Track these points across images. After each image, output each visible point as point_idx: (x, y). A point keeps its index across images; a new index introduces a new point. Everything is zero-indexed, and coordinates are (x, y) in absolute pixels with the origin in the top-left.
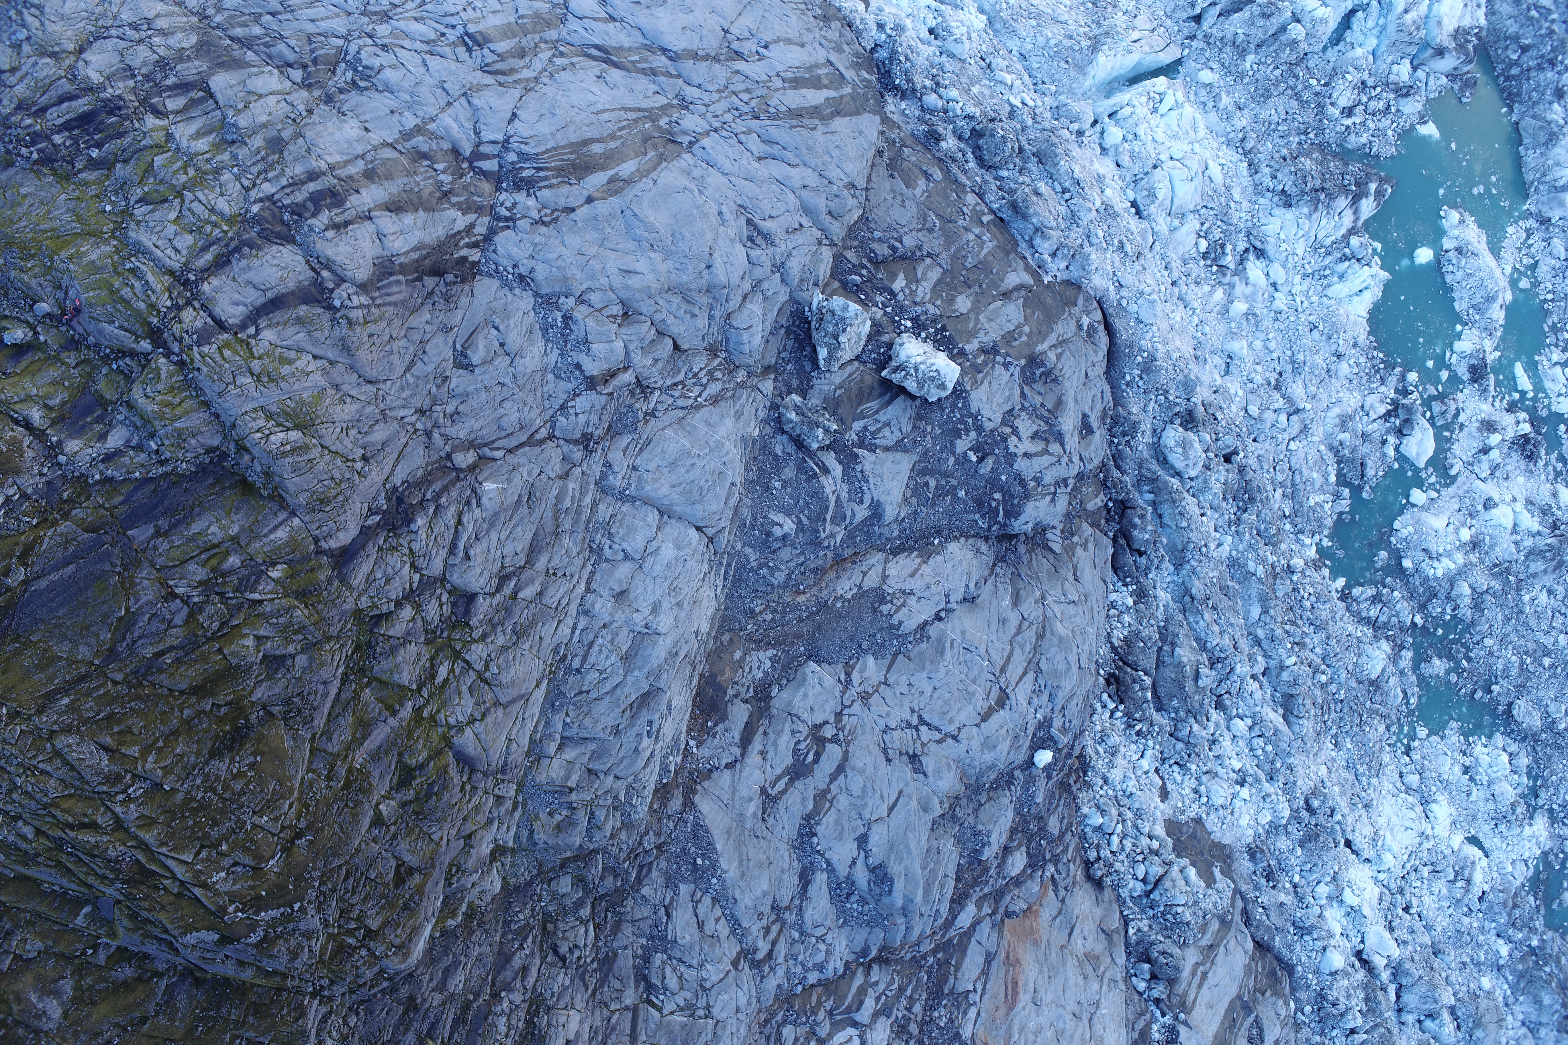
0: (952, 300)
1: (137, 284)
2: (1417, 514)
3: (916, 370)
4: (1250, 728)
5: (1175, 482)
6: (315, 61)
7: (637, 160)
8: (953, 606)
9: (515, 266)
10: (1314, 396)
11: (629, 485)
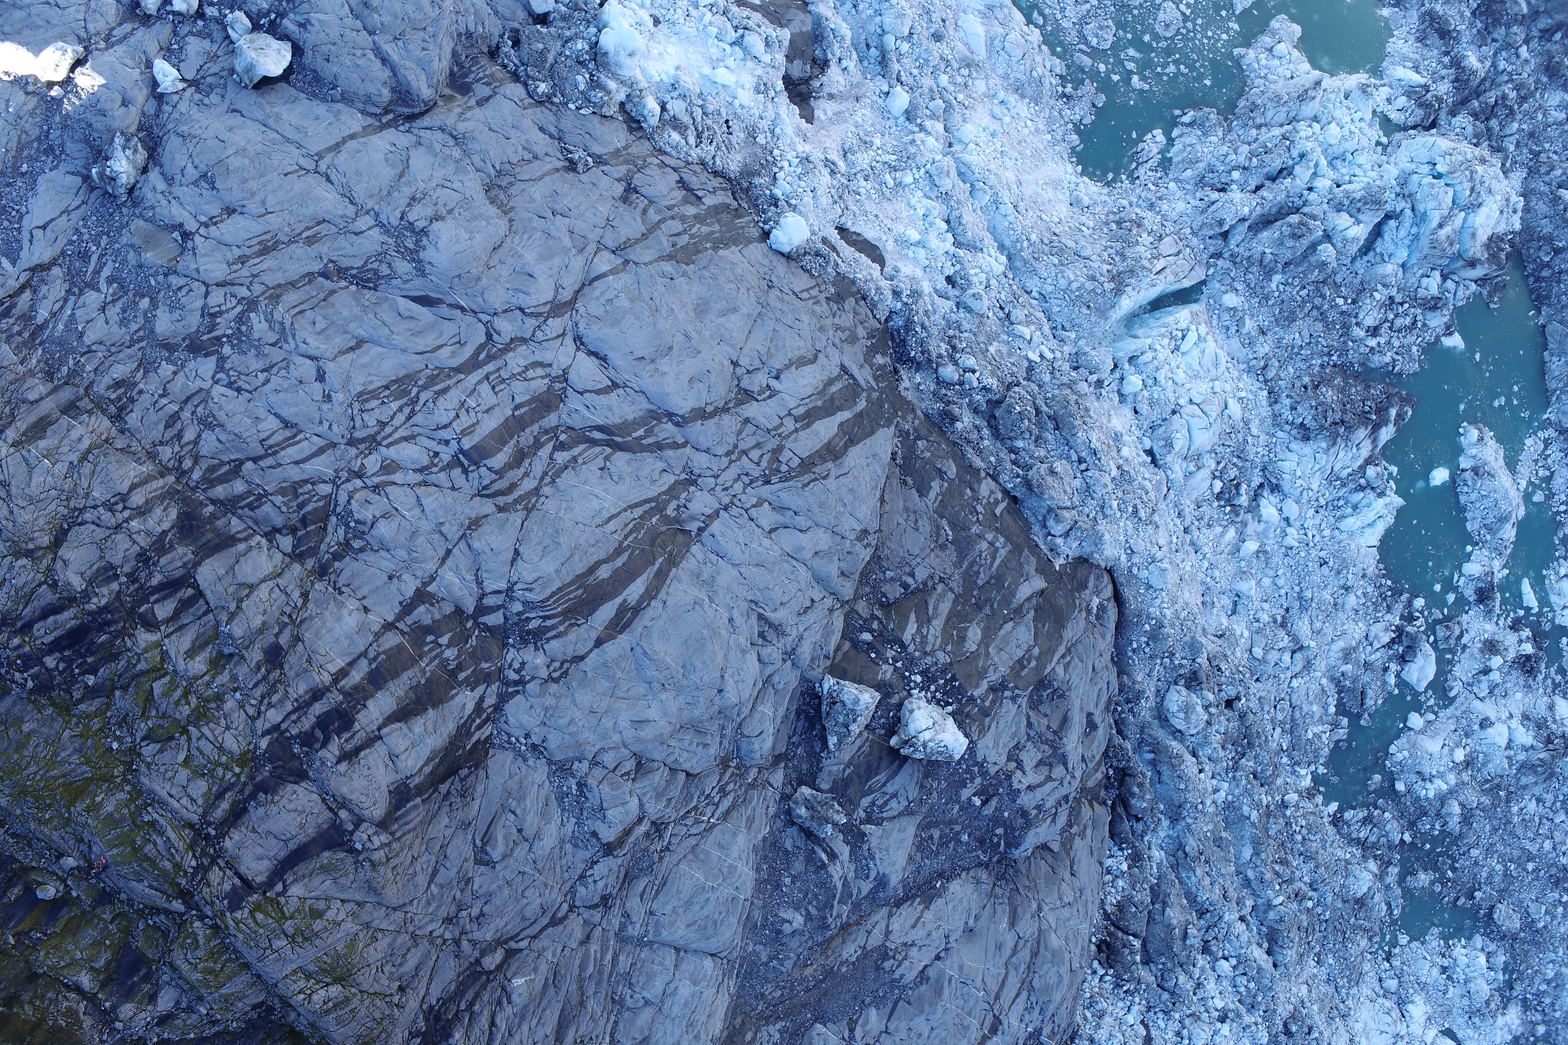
0: (962, 639)
1: (159, 840)
2: (1413, 738)
3: (925, 746)
4: (1234, 967)
5: (1175, 745)
6: (304, 521)
7: (645, 575)
8: (954, 944)
9: (527, 736)
10: (1319, 632)
11: (647, 931)
